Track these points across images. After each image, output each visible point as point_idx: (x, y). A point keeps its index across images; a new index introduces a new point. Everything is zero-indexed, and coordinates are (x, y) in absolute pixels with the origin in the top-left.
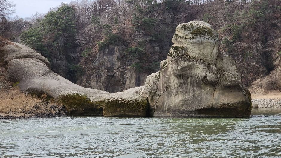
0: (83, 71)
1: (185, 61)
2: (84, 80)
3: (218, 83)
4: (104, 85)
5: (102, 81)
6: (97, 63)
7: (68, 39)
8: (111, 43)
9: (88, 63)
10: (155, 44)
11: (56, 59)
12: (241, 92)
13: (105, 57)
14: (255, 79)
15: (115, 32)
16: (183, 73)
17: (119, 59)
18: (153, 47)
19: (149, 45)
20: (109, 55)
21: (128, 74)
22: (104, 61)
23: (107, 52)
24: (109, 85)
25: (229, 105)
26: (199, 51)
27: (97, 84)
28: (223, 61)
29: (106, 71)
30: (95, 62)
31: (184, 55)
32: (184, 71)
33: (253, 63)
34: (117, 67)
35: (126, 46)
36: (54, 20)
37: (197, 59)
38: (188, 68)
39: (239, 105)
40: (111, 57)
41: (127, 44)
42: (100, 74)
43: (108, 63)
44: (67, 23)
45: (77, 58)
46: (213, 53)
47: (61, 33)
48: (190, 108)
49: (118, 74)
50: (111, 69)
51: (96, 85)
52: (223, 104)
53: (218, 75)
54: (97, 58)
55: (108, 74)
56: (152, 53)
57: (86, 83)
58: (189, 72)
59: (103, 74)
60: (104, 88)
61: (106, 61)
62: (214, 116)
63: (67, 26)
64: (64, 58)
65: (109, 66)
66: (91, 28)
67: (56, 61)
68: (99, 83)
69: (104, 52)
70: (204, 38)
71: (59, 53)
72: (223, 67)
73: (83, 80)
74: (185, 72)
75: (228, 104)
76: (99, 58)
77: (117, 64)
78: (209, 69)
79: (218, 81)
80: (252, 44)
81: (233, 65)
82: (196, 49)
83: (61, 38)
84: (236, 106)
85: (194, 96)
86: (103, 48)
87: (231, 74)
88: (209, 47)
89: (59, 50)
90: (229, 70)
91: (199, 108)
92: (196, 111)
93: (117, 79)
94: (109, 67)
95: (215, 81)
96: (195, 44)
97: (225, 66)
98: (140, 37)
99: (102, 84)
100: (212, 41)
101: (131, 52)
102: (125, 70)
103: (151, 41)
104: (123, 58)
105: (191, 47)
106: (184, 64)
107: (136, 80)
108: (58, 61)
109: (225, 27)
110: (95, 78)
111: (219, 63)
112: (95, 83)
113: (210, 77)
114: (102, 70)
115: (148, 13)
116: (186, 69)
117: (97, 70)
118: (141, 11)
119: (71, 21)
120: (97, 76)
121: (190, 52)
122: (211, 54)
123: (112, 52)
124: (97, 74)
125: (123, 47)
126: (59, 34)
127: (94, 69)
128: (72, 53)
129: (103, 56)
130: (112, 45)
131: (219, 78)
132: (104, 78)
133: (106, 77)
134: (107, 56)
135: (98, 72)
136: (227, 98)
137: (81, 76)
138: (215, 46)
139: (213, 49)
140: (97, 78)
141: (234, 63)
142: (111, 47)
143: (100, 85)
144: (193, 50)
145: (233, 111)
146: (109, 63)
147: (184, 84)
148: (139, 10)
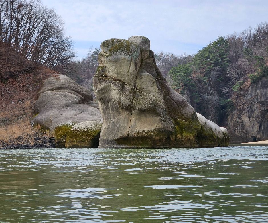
0: (234, 105)
1: (101, 83)
2: (236, 115)
3: (132, 106)
4: (257, 120)
5: (255, 116)
6: (249, 97)
7: (219, 73)
8: (264, 76)
9: (240, 97)
11: (207, 94)
12: (158, 118)
13: (258, 91)
16: (102, 96)
20: (263, 88)
22: (257, 95)
23: (260, 86)
24: (263, 120)
25: (144, 133)
26: (116, 71)
27: (250, 119)
28: (142, 80)
29: (259, 105)
30: (247, 96)
31: (102, 75)
32: (102, 94)
36: (206, 54)
37: (113, 79)
38: (105, 91)
39: (154, 133)
40: (265, 91)
42: (252, 109)
43: (261, 97)
44: (219, 57)
45: (228, 92)
46: (129, 72)
47: (212, 67)
48: (110, 138)
50: (265, 104)
51: (249, 121)
52: (139, 132)
53: (131, 97)
54: (249, 92)
55: (263, 108)
57: (237, 118)
58: (107, 95)
59: (256, 108)
60: (258, 123)
61: (259, 95)
62: (132, 146)
63: (219, 60)
64: (216, 93)
65: (263, 100)
66: (243, 61)
67: (207, 96)
68: (251, 118)
69: (257, 85)
70: (120, 54)
71: (209, 88)
72: (142, 88)
73: (234, 115)
74: (104, 95)
75: (143, 131)
76: (252, 92)
78: (122, 91)
79: (132, 104)
81: (153, 85)
82: (113, 67)
83: (212, 73)
84: (151, 135)
85: (113, 123)
86: (255, 82)
87: (151, 96)
88: (125, 65)
89: (210, 85)
90: (150, 91)
91: (117, 137)
92: (115, 140)
94: (263, 102)
95: (130, 105)
96: (112, 63)
97: (145, 87)
99: (256, 119)
100: (128, 57)
105: (109, 67)
106: (100, 85)
108: (209, 97)
110: (247, 113)
111: (138, 83)
112: (247, 118)
113: (124, 100)
114: (254, 105)
116: (103, 92)
117: (249, 104)
119: (224, 55)
120: (249, 111)
121: (109, 72)
122: (128, 72)
123: (265, 86)
124: (249, 108)
126: (209, 68)
127: (246, 103)
128: (222, 87)
129: (256, 90)
130: (265, 78)
131: (133, 101)
132: (257, 113)
133: (259, 112)
134: (260, 90)
135: (251, 106)
136: (143, 124)
137: (231, 111)
138: (131, 62)
139: (130, 67)
140: (250, 113)
141: (154, 82)
143: (252, 121)
144: (111, 69)
145: (148, 140)
146: (263, 97)
147: (106, 109)
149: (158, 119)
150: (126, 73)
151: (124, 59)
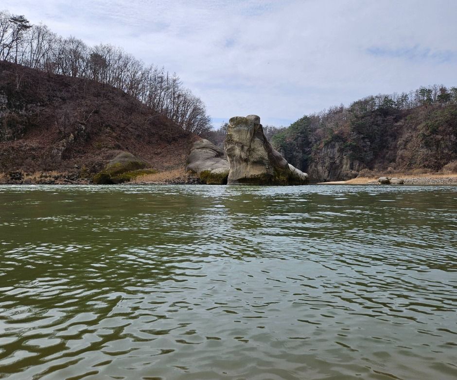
0: (313, 159)
1: (229, 145)
4: (327, 169)
5: (326, 166)
6: (323, 154)
7: (303, 138)
8: (332, 141)
9: (317, 154)
10: (366, 140)
14: (447, 163)
15: (336, 132)
17: (338, 151)
18: (365, 142)
19: (362, 141)
20: (331, 149)
21: (345, 161)
22: (328, 153)
23: (330, 147)
24: (331, 169)
25: (255, 176)
26: (239, 137)
28: (255, 143)
29: (329, 159)
30: (321, 154)
31: (230, 140)
32: (230, 152)
33: (446, 151)
34: (337, 156)
35: (344, 142)
36: (295, 126)
37: (237, 143)
39: (261, 176)
40: (333, 150)
41: (345, 141)
42: (324, 162)
43: (330, 154)
44: (304, 128)
45: (309, 151)
46: (247, 138)
47: (299, 135)
48: (234, 179)
49: (338, 162)
50: (333, 158)
51: (322, 169)
52: (252, 175)
53: (248, 154)
55: (331, 161)
56: (364, 147)
57: (314, 167)
58: (232, 152)
59: (327, 161)
63: (304, 130)
64: (301, 151)
65: (331, 156)
66: (319, 131)
67: (295, 153)
69: (328, 146)
70: (241, 127)
71: (297, 148)
72: (255, 148)
76: (324, 151)
77: (337, 155)
78: (242, 150)
80: (446, 136)
81: (261, 146)
82: (237, 135)
83: (299, 138)
85: (236, 169)
86: (327, 144)
87: (260, 153)
88: (244, 133)
89: (297, 146)
90: (259, 150)
91: (238, 178)
92: (237, 180)
93: (337, 164)
95: (247, 159)
96: (236, 132)
98: (355, 136)
100: (246, 129)
101: (347, 146)
102: (342, 158)
103: (363, 138)
104: (341, 151)
105: (234, 134)
107: (350, 166)
108: (297, 154)
109: (424, 124)
111: (252, 145)
112: (321, 167)
113: (243, 155)
114: (326, 159)
115: (362, 118)
117: (322, 159)
118: (356, 117)
119: (307, 127)
120: (322, 163)
121: (234, 138)
123: (333, 147)
124: (322, 161)
125: (342, 142)
126: (297, 136)
127: (320, 158)
128: (305, 148)
129: (327, 149)
132: (327, 164)
133: (329, 164)
136: (255, 170)
137: (311, 163)
138: (248, 132)
139: (247, 135)
142: (333, 143)
143: (324, 169)
145: (258, 180)
147: (232, 161)
148: (355, 116)
149: (264, 167)
150: (245, 139)
151: (244, 130)
